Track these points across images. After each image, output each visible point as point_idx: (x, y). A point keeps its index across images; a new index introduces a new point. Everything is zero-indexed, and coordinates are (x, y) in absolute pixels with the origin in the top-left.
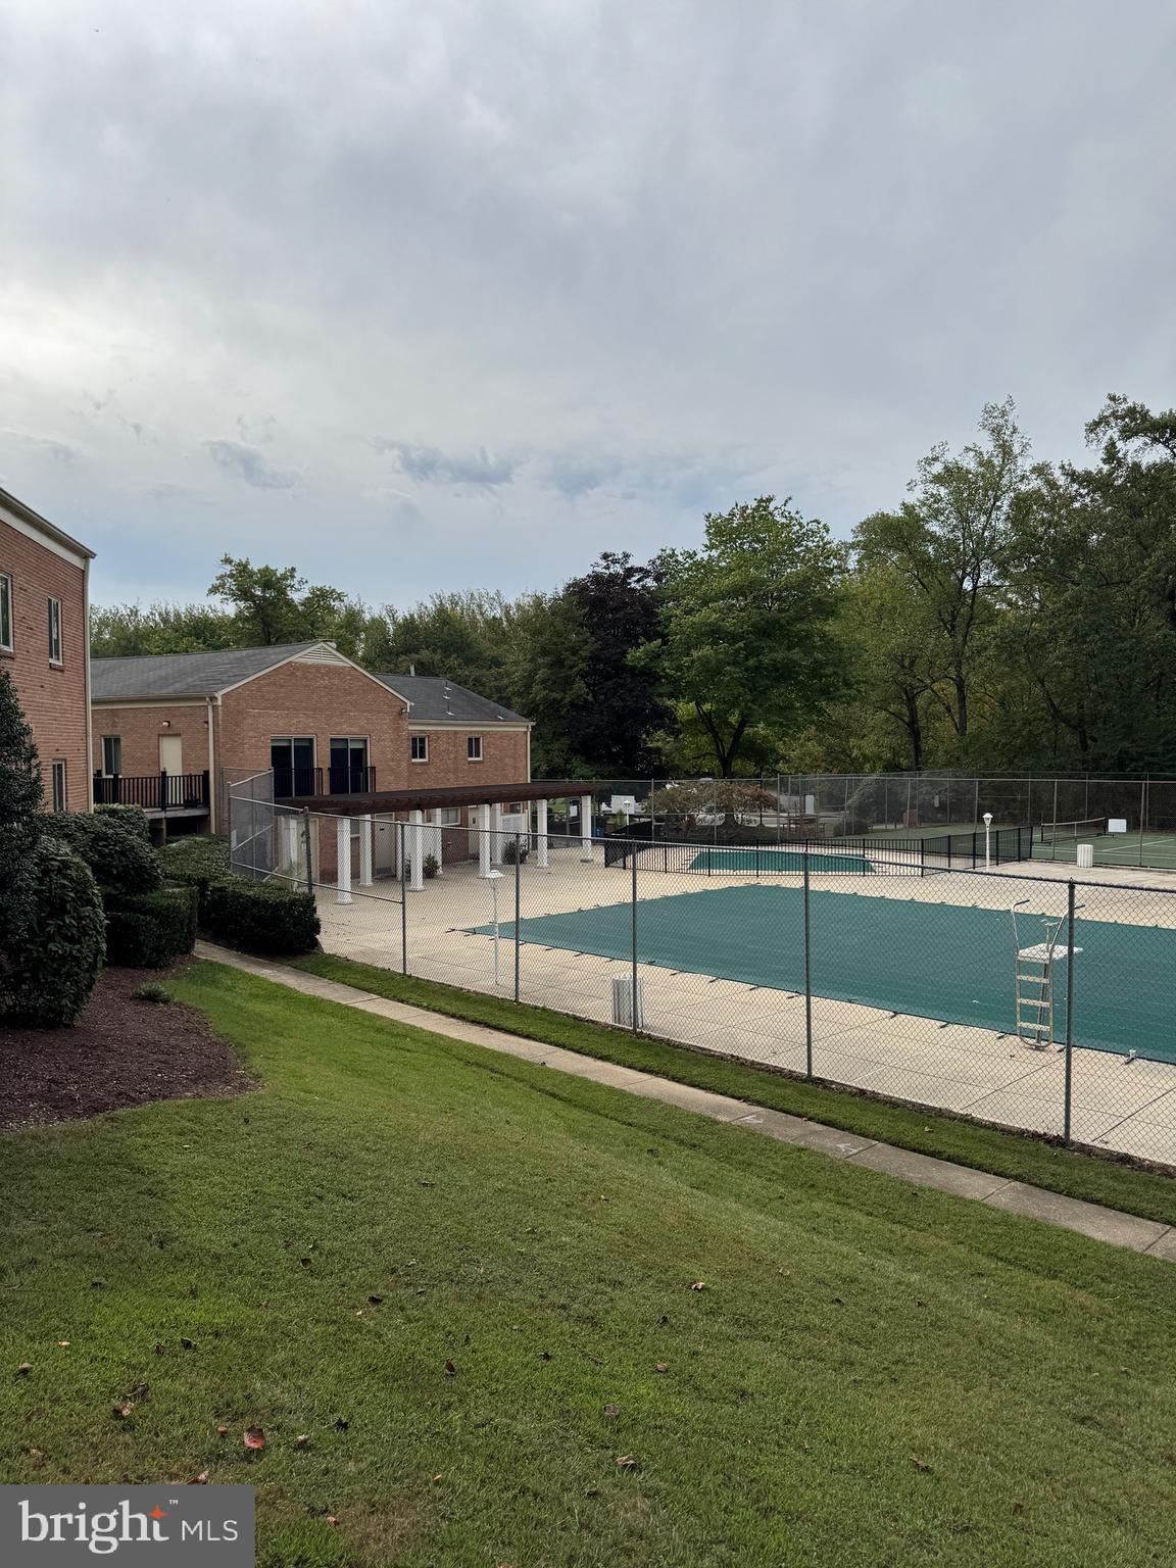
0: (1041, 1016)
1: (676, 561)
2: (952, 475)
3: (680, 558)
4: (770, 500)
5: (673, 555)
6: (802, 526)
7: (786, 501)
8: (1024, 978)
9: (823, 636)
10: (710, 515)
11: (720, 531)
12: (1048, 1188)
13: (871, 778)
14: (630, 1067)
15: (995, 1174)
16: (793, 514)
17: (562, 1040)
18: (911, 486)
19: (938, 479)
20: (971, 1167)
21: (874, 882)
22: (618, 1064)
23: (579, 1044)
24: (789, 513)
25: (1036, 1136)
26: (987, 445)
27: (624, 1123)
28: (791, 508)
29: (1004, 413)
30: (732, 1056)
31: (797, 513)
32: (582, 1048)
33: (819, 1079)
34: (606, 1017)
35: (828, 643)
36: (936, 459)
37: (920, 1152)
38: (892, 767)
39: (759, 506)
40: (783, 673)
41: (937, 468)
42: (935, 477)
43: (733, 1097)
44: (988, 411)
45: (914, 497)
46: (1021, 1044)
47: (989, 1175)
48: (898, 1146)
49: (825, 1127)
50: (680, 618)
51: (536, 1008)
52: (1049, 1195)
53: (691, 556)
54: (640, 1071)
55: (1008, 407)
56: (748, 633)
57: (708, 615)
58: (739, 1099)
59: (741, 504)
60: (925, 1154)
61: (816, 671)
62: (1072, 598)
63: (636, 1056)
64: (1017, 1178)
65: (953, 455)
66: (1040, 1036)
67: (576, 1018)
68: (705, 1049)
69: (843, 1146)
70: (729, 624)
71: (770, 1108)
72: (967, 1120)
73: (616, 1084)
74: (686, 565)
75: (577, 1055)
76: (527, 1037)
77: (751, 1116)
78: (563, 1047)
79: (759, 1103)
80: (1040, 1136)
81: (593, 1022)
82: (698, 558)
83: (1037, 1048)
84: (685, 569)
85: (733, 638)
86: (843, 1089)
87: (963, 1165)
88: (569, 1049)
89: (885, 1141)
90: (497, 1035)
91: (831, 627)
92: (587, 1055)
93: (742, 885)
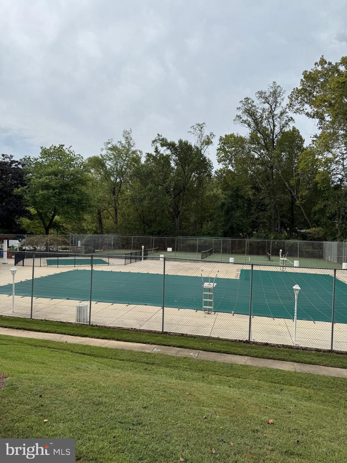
0: (210, 304)
1: (31, 161)
2: (114, 148)
3: (32, 160)
4: (63, 146)
5: (29, 158)
6: (75, 156)
7: (70, 147)
8: (206, 293)
9: (81, 191)
10: (42, 147)
11: (45, 153)
12: (256, 357)
13: (89, 235)
14: (97, 338)
15: (239, 355)
16: (72, 151)
17: (63, 332)
18: (102, 149)
19: (110, 149)
20: (231, 354)
21: (113, 267)
22: (92, 337)
23: (72, 332)
24: (71, 151)
25: (240, 341)
26: (124, 142)
27: (120, 360)
28: (71, 149)
29: (129, 133)
30: (132, 328)
31: (73, 151)
32: (74, 333)
33: (166, 332)
34: (73, 320)
35: (82, 194)
36: (109, 143)
37: (214, 352)
38: (96, 233)
39: (60, 147)
40: (69, 202)
41: (110, 146)
42: (109, 148)
43: (143, 343)
44: (125, 132)
45: (104, 153)
46: (204, 313)
47: (238, 356)
48: (206, 351)
49: (180, 348)
50: (35, 180)
51: (42, 320)
52: (257, 359)
53: (36, 160)
54: (102, 339)
55: (130, 132)
56: (59, 187)
57: (44, 180)
58: (146, 343)
59: (54, 145)
60: (216, 352)
61: (80, 201)
62: (150, 188)
63: (97, 334)
64: (246, 355)
65: (115, 143)
66: (209, 310)
67: (62, 322)
68: (120, 327)
69: (192, 354)
70: (53, 183)
71: (158, 345)
72: (219, 339)
73: (97, 345)
74: (34, 163)
75: (72, 337)
76: (46, 332)
77: (156, 349)
78: (65, 334)
79: (154, 344)
80: (241, 341)
81: (70, 323)
82: (38, 160)
83: (209, 314)
84: (34, 164)
85: (54, 189)
86: (175, 334)
87: (229, 354)
88: (68, 335)
89: (201, 350)
90: (31, 333)
91: (83, 188)
92: (77, 336)
93: (72, 270)
